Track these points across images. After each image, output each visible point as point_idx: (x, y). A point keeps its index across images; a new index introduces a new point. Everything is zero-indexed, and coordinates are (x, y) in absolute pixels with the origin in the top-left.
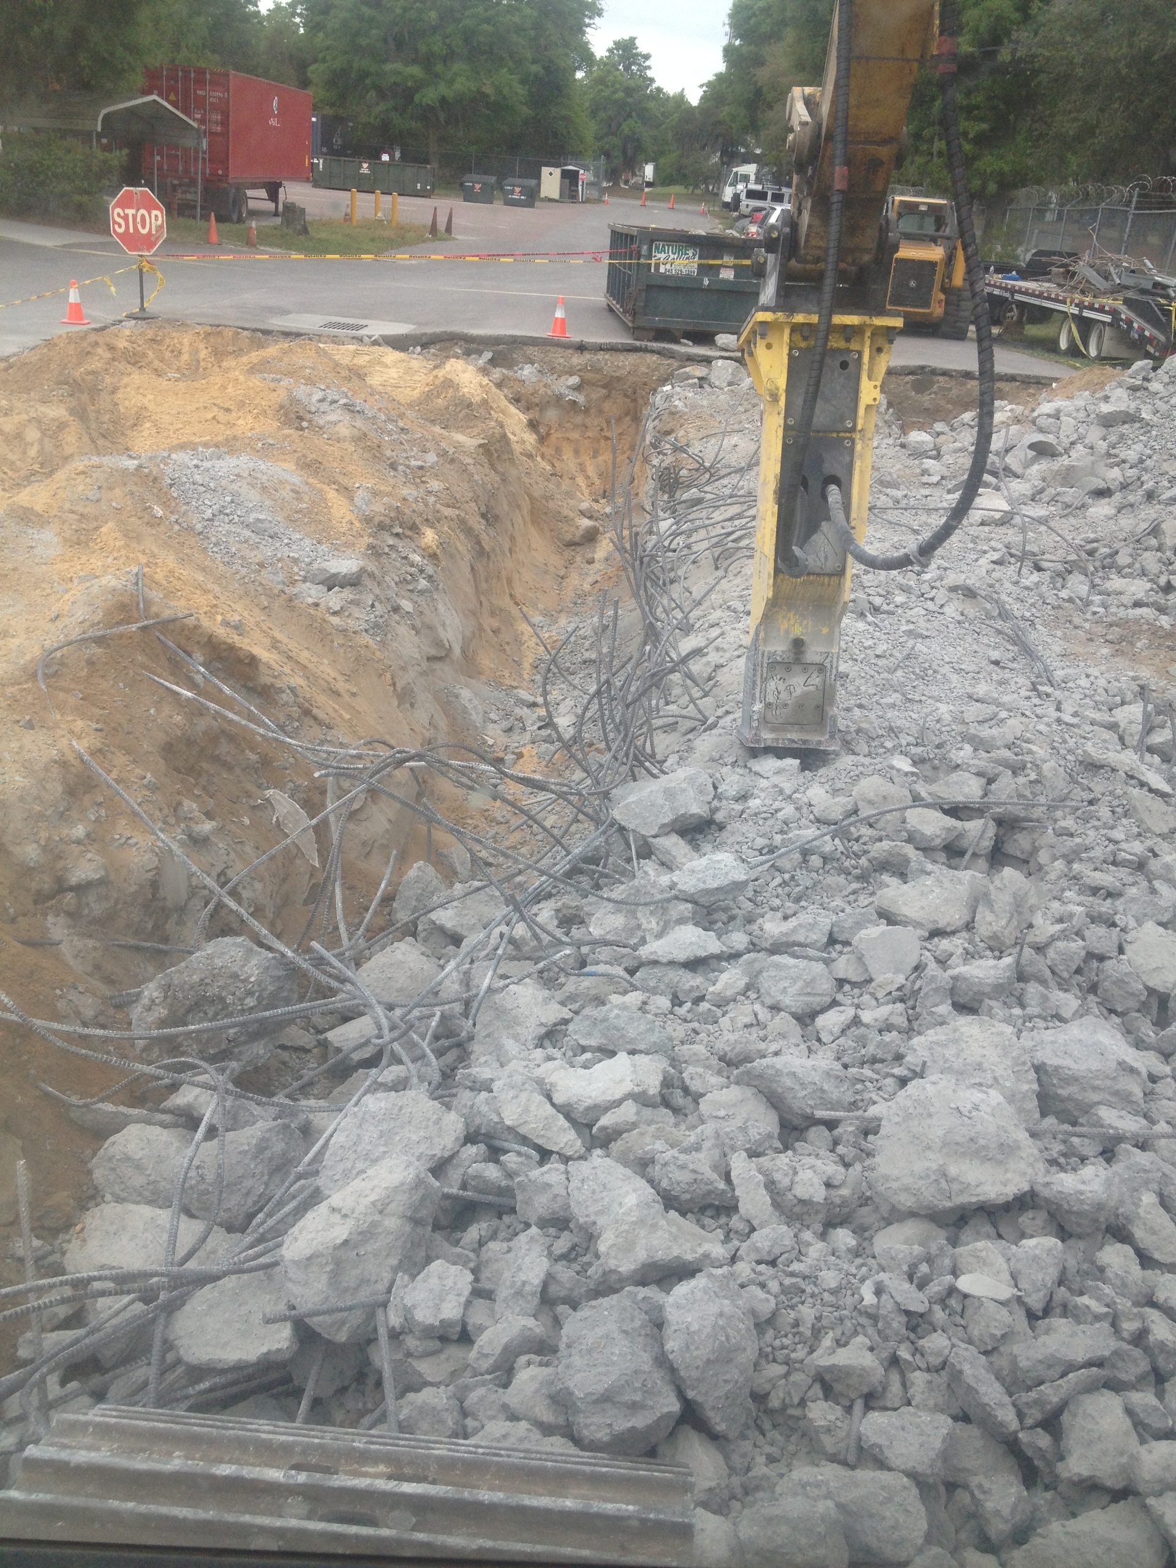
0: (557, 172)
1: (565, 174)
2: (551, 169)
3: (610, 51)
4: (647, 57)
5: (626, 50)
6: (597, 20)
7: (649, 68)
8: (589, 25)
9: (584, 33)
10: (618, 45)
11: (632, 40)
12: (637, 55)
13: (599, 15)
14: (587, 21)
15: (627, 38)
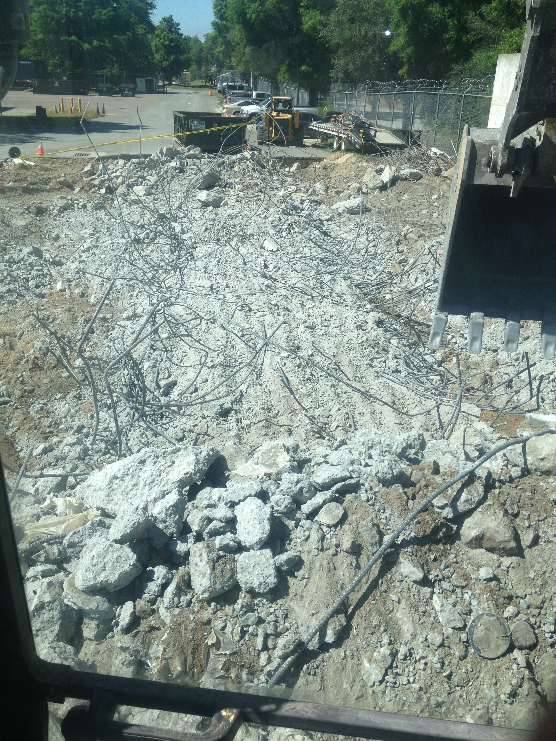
0: (143, 80)
1: (147, 81)
2: (141, 79)
3: (161, 22)
4: (178, 25)
5: (169, 21)
6: (154, 11)
7: (180, 29)
8: (150, 13)
9: (149, 17)
10: (165, 20)
11: (171, 16)
12: (174, 24)
13: (155, 8)
14: (149, 11)
15: (168, 16)
